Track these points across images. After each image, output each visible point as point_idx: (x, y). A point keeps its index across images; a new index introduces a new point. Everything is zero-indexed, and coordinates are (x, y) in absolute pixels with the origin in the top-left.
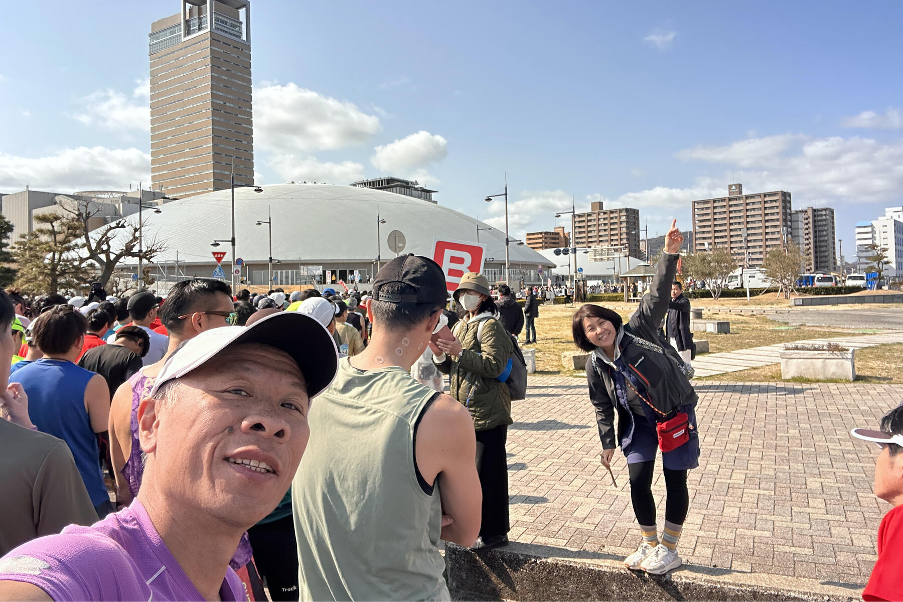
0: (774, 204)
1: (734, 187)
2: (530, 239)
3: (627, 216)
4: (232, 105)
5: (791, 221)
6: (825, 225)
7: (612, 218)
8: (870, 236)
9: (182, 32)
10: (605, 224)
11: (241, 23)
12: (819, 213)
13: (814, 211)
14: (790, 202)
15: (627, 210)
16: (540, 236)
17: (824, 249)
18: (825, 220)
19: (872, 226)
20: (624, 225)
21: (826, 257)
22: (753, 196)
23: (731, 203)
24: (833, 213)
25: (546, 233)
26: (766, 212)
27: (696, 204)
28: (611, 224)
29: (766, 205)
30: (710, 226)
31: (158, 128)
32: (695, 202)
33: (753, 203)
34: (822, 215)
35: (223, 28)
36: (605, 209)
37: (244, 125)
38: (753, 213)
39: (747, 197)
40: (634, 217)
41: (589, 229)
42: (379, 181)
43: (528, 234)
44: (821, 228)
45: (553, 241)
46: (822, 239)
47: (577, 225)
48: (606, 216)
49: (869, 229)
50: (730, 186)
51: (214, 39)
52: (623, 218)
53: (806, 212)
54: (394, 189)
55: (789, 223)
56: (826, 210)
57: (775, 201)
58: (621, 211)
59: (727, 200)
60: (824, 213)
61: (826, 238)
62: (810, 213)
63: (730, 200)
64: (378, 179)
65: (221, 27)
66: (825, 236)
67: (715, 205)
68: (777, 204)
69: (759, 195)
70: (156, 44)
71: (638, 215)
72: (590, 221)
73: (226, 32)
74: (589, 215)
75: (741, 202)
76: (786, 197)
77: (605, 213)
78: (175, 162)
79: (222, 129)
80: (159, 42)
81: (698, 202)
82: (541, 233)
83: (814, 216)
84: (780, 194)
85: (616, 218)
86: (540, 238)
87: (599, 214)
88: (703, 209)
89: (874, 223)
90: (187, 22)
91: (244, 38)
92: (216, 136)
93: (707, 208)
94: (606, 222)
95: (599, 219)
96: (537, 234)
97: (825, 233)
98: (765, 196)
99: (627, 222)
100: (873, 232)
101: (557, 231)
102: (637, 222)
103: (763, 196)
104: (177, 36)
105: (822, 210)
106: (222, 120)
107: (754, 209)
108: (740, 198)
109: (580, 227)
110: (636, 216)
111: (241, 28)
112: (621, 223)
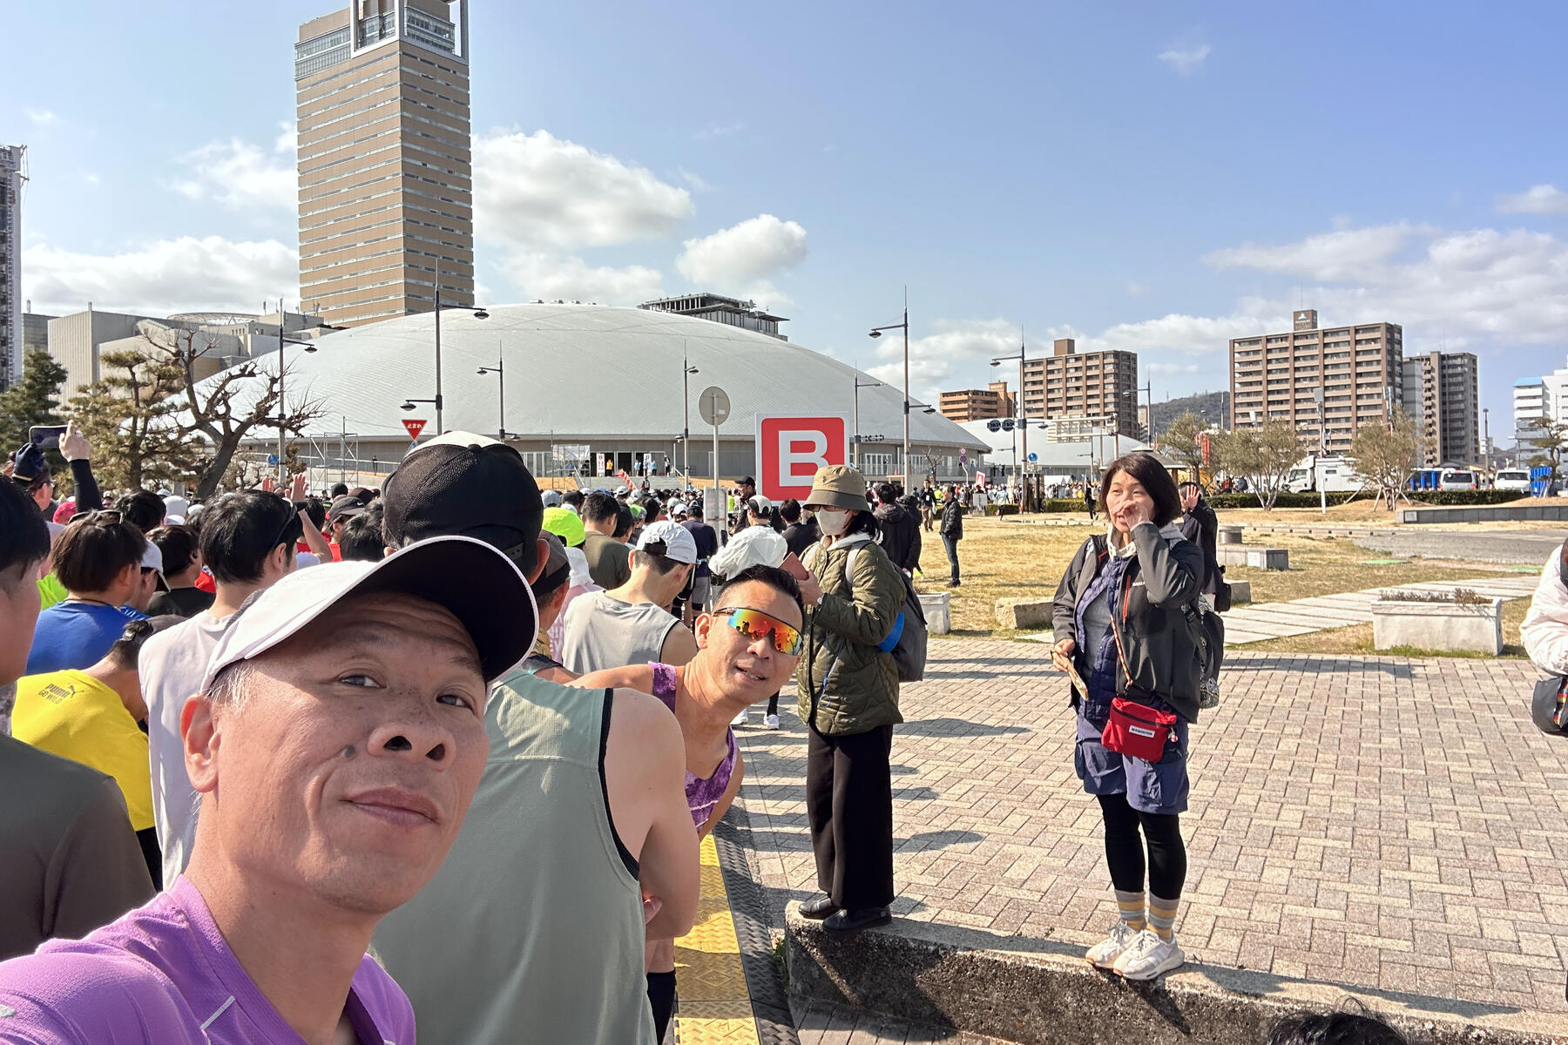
0: (1373, 346)
1: (1303, 316)
2: (946, 403)
3: (1117, 365)
4: (436, 168)
5: (1401, 375)
6: (1461, 384)
7: (1089, 368)
8: (1539, 402)
9: (352, 42)
10: (1077, 379)
11: (453, 26)
12: (1451, 362)
13: (1442, 358)
14: (1400, 343)
15: (1116, 354)
16: (964, 397)
17: (1459, 424)
18: (1461, 374)
19: (1542, 385)
20: (1111, 379)
21: (1462, 438)
22: (1335, 332)
23: (1297, 343)
24: (1474, 361)
25: (975, 393)
26: (1359, 359)
27: (1236, 345)
28: (1089, 378)
29: (1359, 348)
30: (1260, 383)
31: (311, 206)
32: (1234, 341)
33: (1336, 344)
34: (1455, 366)
35: (422, 35)
36: (1078, 351)
37: (457, 203)
38: (1335, 360)
39: (1325, 334)
40: (1129, 367)
41: (1050, 387)
42: (687, 301)
43: (944, 395)
44: (1453, 389)
45: (987, 406)
46: (1455, 407)
47: (1030, 378)
48: (1079, 364)
49: (1538, 391)
50: (1297, 314)
51: (406, 53)
52: (1110, 369)
53: (1428, 359)
54: (714, 314)
55: (1398, 380)
56: (1462, 356)
57: (1375, 340)
58: (1105, 355)
59: (1291, 338)
60: (1459, 361)
61: (1462, 406)
62: (1435, 363)
63: (1296, 337)
64: (686, 296)
65: (418, 33)
66: (1460, 402)
67: (1270, 346)
68: (1378, 346)
69: (1346, 330)
70: (307, 61)
71: (1135, 363)
72: (1052, 372)
73: (427, 42)
74: (1050, 362)
75: (1315, 341)
76: (1393, 333)
77: (1077, 359)
78: (340, 264)
79: (420, 208)
80: (312, 59)
81: (1240, 342)
82: (966, 393)
83: (1442, 367)
84: (1383, 329)
85: (1097, 367)
86: (965, 401)
87: (1067, 360)
88: (1248, 353)
89: (1547, 380)
90: (360, 24)
91: (457, 51)
92: (410, 220)
93: (1256, 352)
94: (1079, 374)
95: (1067, 370)
96: (960, 393)
97: (1460, 397)
98: (1357, 331)
99: (1116, 375)
100: (1545, 396)
101: (994, 389)
102: (1132, 375)
103: (1352, 331)
104: (343, 48)
105: (1455, 357)
106: (419, 193)
107: (1337, 354)
108: (1313, 335)
109: (1034, 383)
110: (1132, 365)
111: (451, 34)
112: (1105, 376)
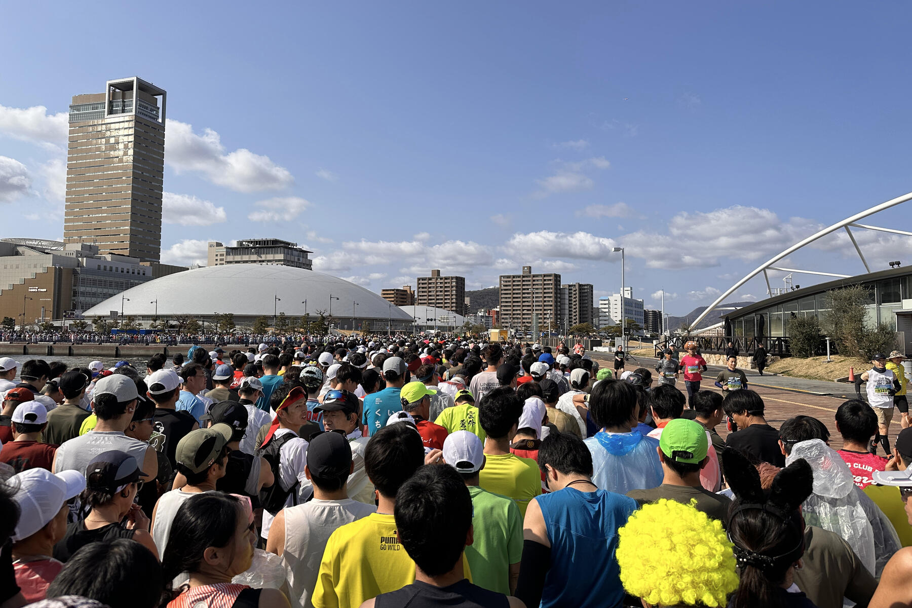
0: (550, 282)
1: (526, 269)
2: (384, 294)
3: (457, 283)
4: (148, 175)
5: (560, 294)
6: (586, 296)
7: (446, 283)
8: (607, 306)
9: (106, 110)
12: (583, 287)
13: (580, 285)
14: (560, 281)
15: (457, 278)
18: (586, 292)
20: (454, 288)
22: (537, 276)
23: (524, 279)
24: (592, 287)
25: (398, 290)
27: (502, 278)
28: (446, 287)
30: (510, 294)
31: (75, 186)
33: (538, 280)
35: (145, 112)
36: (442, 275)
39: (534, 276)
43: (383, 290)
47: (421, 286)
50: (524, 267)
51: (138, 121)
52: (454, 284)
53: (574, 286)
58: (452, 278)
59: (522, 277)
60: (586, 287)
61: (587, 305)
62: (577, 287)
67: (514, 279)
70: (77, 114)
71: (464, 282)
72: (430, 283)
73: (147, 115)
74: (430, 279)
76: (557, 278)
77: (441, 279)
83: (580, 289)
84: (554, 276)
85: (449, 283)
86: (393, 294)
87: (437, 279)
88: (506, 281)
89: (609, 298)
90: (111, 104)
91: (160, 120)
93: (509, 281)
94: (442, 285)
95: (437, 283)
96: (391, 290)
97: (586, 301)
99: (457, 287)
100: (609, 304)
101: (405, 289)
102: (463, 287)
103: (543, 276)
104: (100, 112)
107: (538, 284)
108: (529, 276)
109: (423, 288)
111: (158, 112)
